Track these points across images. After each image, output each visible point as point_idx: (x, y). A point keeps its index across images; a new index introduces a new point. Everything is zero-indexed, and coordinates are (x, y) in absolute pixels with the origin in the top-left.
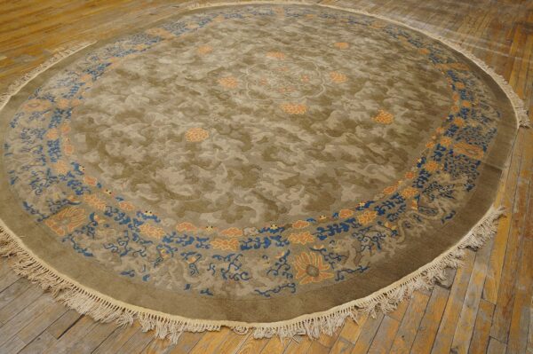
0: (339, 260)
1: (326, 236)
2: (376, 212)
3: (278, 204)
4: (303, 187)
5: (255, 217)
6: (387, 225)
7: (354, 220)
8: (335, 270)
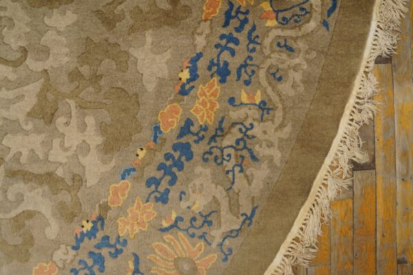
0: (210, 223)
1: (168, 191)
2: (216, 79)
3: (60, 172)
4: (72, 103)
5: (48, 225)
6: (244, 99)
7: (189, 123)
8: (214, 245)
